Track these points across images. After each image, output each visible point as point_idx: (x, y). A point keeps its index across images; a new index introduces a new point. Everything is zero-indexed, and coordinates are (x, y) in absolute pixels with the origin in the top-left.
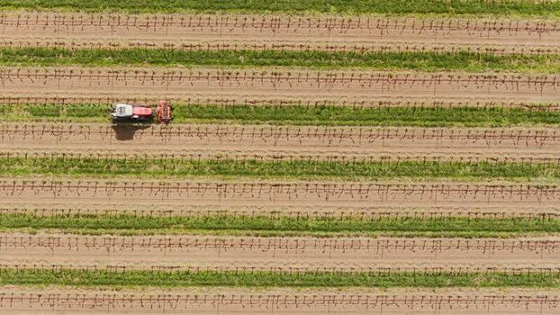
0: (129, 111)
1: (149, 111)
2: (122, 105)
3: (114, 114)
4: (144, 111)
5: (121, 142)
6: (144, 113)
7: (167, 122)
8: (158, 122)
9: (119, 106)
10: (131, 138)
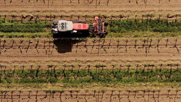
0: (70, 26)
1: (87, 27)
2: (64, 21)
3: (56, 30)
4: (82, 27)
5: (61, 54)
6: (82, 28)
7: (102, 36)
8: (93, 36)
9: (60, 22)
10: (70, 51)
